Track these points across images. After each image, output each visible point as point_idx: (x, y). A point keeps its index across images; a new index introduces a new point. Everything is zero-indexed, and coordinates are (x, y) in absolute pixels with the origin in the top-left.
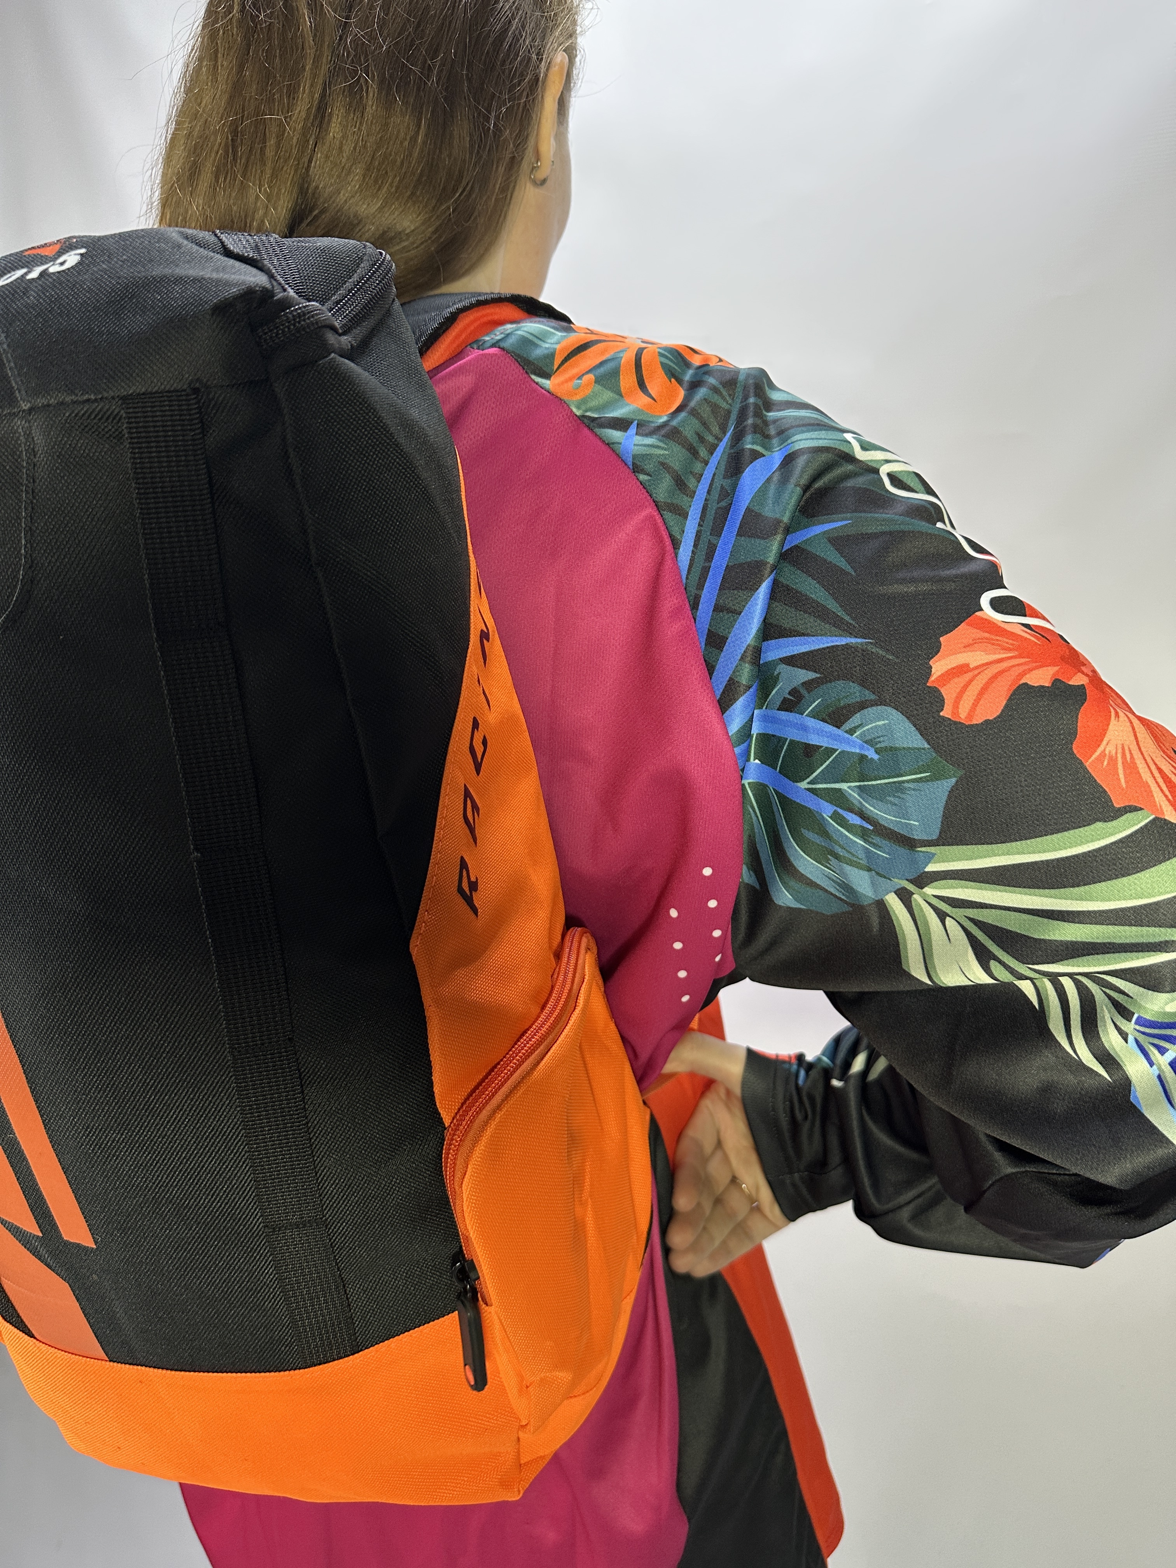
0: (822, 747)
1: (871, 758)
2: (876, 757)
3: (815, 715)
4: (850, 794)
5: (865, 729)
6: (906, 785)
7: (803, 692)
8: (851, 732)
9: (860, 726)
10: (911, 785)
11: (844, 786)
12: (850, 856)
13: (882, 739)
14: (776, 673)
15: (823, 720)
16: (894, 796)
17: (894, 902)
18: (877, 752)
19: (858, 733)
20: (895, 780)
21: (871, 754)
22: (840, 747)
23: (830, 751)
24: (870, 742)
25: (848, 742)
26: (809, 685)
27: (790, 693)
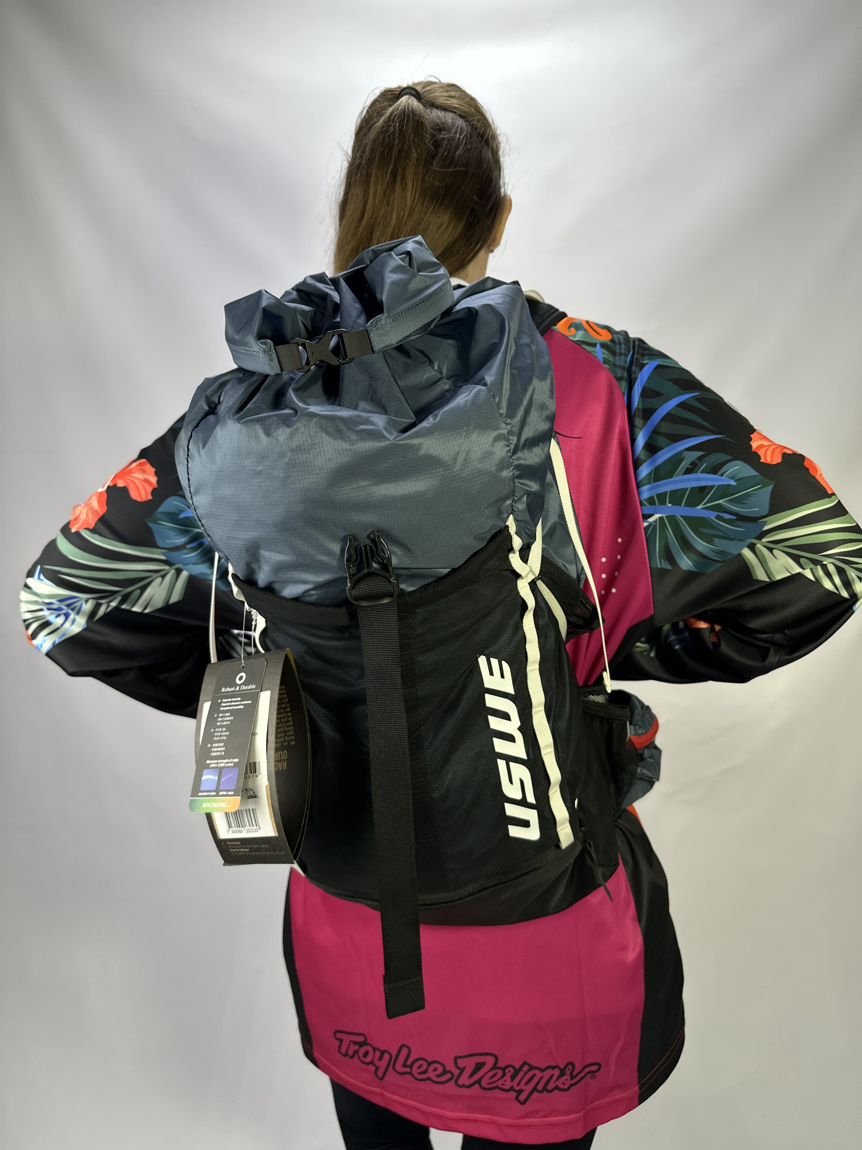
0: (707, 486)
1: (733, 485)
2: (735, 484)
3: (703, 472)
4: (724, 505)
5: (728, 472)
6: (751, 493)
7: (697, 462)
8: (722, 475)
9: (726, 471)
10: (753, 493)
11: (721, 501)
12: (724, 535)
13: (737, 475)
14: (682, 457)
15: (708, 473)
16: (745, 500)
17: (747, 553)
18: (736, 481)
19: (725, 475)
20: (745, 492)
21: (733, 483)
22: (717, 484)
23: (712, 487)
24: (732, 478)
25: (721, 480)
26: (700, 458)
27: (690, 464)
